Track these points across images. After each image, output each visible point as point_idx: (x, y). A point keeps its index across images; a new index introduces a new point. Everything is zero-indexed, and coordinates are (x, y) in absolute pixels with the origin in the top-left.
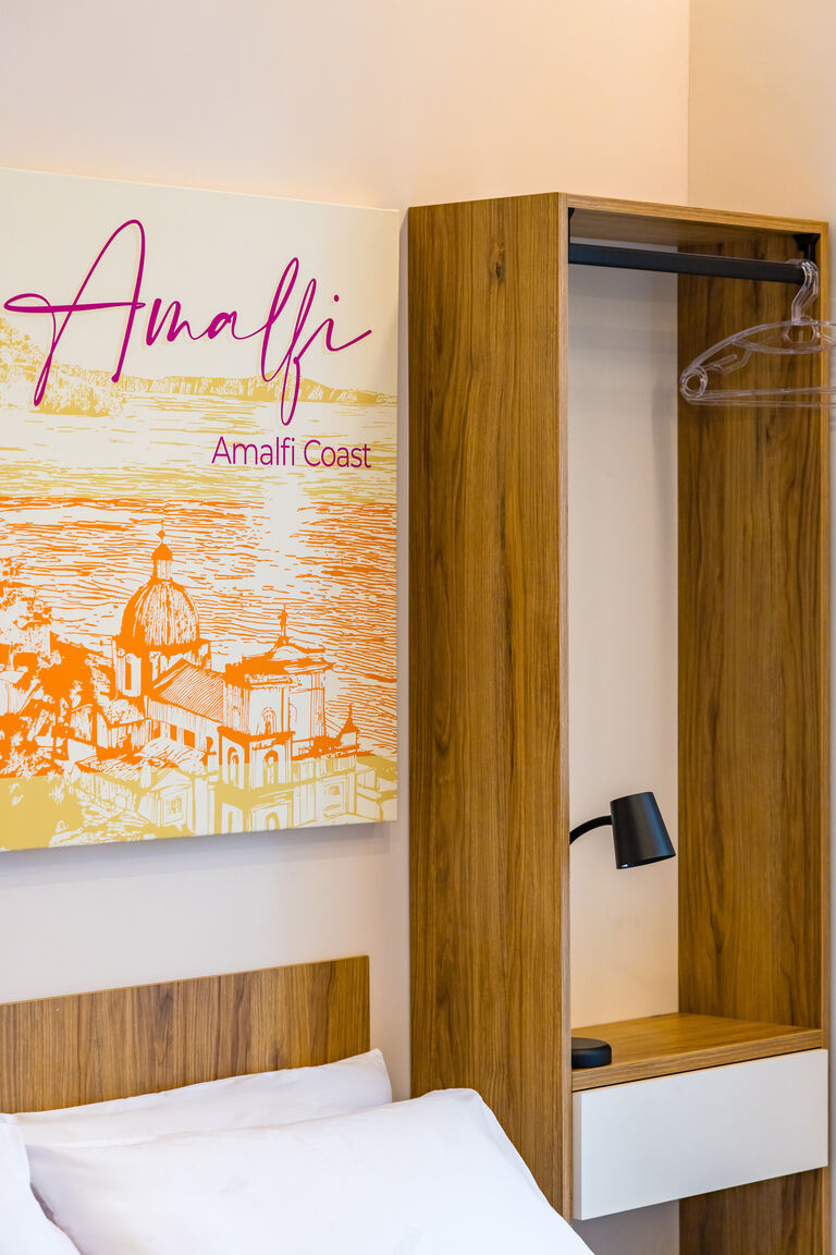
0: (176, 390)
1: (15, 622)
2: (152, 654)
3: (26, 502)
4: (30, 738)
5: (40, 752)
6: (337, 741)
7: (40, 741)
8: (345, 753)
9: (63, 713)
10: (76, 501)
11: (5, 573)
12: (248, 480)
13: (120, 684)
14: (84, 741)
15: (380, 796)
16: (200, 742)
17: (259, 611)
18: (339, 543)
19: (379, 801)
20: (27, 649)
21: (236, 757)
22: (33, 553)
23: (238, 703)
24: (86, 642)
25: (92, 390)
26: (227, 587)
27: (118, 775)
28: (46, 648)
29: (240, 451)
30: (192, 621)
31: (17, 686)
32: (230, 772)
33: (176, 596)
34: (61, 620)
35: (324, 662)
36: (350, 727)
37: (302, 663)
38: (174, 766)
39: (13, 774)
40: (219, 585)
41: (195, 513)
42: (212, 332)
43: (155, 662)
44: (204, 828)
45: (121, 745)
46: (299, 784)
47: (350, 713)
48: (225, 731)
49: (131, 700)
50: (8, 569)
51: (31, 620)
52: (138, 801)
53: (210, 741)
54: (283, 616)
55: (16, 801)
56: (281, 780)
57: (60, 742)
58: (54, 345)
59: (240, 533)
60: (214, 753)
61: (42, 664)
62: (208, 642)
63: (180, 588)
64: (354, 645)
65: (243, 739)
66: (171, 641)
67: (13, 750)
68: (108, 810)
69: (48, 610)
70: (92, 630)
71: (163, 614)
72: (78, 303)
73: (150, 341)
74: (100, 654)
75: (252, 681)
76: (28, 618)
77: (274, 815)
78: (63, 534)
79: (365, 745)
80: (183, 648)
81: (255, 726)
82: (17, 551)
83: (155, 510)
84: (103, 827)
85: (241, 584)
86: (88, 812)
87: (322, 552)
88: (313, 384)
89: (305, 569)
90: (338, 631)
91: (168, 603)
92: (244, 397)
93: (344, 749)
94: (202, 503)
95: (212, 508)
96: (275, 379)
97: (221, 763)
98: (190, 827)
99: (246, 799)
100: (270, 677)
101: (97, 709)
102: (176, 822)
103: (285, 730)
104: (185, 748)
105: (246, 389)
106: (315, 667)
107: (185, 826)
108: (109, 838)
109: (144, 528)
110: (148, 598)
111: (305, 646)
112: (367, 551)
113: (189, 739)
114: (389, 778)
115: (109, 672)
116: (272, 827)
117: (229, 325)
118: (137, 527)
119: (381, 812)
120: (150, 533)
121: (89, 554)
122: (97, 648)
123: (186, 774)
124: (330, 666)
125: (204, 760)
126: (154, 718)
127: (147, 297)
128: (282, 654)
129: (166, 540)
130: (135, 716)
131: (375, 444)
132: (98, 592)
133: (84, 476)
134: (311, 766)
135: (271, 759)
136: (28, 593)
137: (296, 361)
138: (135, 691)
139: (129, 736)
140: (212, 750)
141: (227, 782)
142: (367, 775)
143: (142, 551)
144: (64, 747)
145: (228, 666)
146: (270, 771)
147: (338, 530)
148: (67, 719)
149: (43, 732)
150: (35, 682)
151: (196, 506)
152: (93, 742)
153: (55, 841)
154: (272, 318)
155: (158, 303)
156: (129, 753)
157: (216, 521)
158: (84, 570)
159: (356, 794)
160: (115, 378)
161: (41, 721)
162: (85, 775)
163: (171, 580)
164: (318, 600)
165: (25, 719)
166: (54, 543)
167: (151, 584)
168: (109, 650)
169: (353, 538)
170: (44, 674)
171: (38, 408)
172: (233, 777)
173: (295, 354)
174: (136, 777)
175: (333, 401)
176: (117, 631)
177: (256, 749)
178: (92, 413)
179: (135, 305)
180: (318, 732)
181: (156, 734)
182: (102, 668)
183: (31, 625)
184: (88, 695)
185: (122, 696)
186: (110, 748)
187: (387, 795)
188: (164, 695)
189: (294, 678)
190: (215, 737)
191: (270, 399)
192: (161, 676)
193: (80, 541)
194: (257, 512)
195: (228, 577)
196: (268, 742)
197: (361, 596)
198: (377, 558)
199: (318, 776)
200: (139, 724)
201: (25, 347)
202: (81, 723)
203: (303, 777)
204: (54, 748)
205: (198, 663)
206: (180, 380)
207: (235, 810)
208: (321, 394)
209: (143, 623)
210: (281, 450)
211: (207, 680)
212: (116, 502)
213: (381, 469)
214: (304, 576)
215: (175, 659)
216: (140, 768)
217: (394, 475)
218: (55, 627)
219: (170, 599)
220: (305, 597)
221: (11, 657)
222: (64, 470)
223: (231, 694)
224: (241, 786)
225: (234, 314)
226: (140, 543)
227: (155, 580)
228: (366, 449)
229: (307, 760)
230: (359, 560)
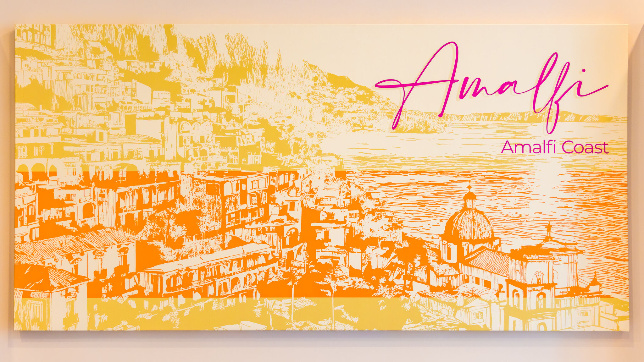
0: (478, 120)
1: (382, 227)
2: (464, 243)
3: (388, 173)
4: (390, 280)
5: (396, 287)
6: (587, 289)
7: (396, 281)
8: (592, 295)
9: (410, 269)
10: (417, 173)
11: (376, 205)
12: (524, 161)
13: (444, 256)
14: (422, 283)
15: (616, 318)
16: (494, 286)
17: (533, 224)
18: (586, 191)
19: (616, 321)
20: (389, 239)
21: (518, 295)
22: (392, 196)
23: (519, 268)
24: (424, 237)
25: (426, 122)
26: (512, 212)
27: (443, 299)
28: (400, 239)
29: (519, 148)
30: (489, 228)
31: (383, 256)
32: (513, 301)
33: (479, 217)
34: (409, 227)
35: (576, 250)
36: (595, 282)
37: (560, 250)
38: (477, 296)
39: (381, 296)
40: (506, 212)
41: (490, 177)
42: (501, 91)
43: (465, 248)
44: (496, 326)
45: (445, 286)
46: (561, 309)
47: (595, 276)
48: (510, 282)
49: (451, 265)
50: (377, 203)
51: (391, 226)
52: (455, 312)
53: (501, 286)
54: (549, 227)
55: (382, 308)
56: (548, 306)
57: (408, 282)
58: (404, 102)
59: (520, 187)
60: (504, 292)
61: (397, 246)
62: (500, 238)
63: (482, 213)
64: (597, 242)
65: (523, 286)
66: (476, 237)
67: (381, 285)
68: (437, 315)
69: (401, 222)
70: (426, 231)
71: (470, 225)
72: (418, 82)
73: (462, 97)
74: (432, 243)
75: (528, 258)
76: (389, 226)
77: (544, 324)
78: (409, 188)
79: (605, 292)
80: (484, 241)
81: (530, 279)
82: (383, 195)
83: (465, 176)
84: (434, 323)
85: (520, 211)
86: (425, 315)
87: (575, 196)
88: (568, 113)
89: (564, 204)
90: (587, 235)
91: (474, 220)
92: (522, 121)
93: (591, 294)
94: (495, 172)
95: (501, 175)
96: (543, 112)
97: (508, 296)
98: (488, 326)
99: (525, 315)
100: (540, 256)
101: (429, 268)
102: (480, 323)
103: (551, 282)
104: (485, 289)
105: (523, 118)
106: (571, 252)
107: (485, 326)
108: (438, 328)
109: (459, 185)
110: (461, 217)
111: (564, 242)
112: (607, 195)
113: (488, 284)
114: (624, 309)
115: (438, 252)
116: (542, 328)
117: (512, 88)
118: (454, 184)
119: (618, 327)
120: (463, 187)
121: (424, 196)
122: (430, 240)
123: (486, 301)
124: (581, 252)
125: (497, 295)
126: (465, 273)
127: (460, 77)
128: (547, 245)
129: (472, 190)
130: (453, 272)
131: (612, 142)
132: (430, 214)
133: (422, 161)
134: (568, 301)
135: (541, 297)
136: (389, 214)
137: (557, 102)
138: (454, 260)
139: (450, 282)
140: (502, 290)
141: (512, 306)
142: (607, 307)
143: (457, 195)
144: (411, 285)
145: (512, 250)
146: (541, 302)
147: (585, 184)
148: (412, 272)
149: (398, 277)
150: (393, 255)
151: (491, 174)
152: (428, 283)
153: (405, 328)
154: (540, 82)
155: (466, 79)
156: (450, 289)
157: (504, 181)
158: (422, 204)
159: (600, 316)
160: (441, 115)
161: (396, 273)
162: (423, 299)
163: (475, 209)
164: (573, 219)
165: (388, 271)
166: (404, 192)
167: (463, 211)
168: (437, 241)
169: (596, 189)
170: (398, 251)
171: (395, 130)
172: (516, 303)
173: (556, 98)
174: (454, 301)
175: (582, 121)
176: (442, 232)
177: (531, 291)
178: (426, 132)
179: (452, 81)
180: (573, 284)
181: (467, 281)
182: (433, 249)
183: (391, 229)
184: (425, 261)
185: (444, 263)
186: (438, 287)
187: (622, 318)
188: (471, 263)
189: (556, 257)
190: (504, 284)
191: (539, 121)
192: (469, 254)
193: (419, 190)
194: (530, 176)
195: (512, 208)
196: (539, 288)
197: (603, 218)
198: (613, 199)
199: (573, 305)
200: (456, 276)
201: (387, 103)
202: (421, 274)
203: (563, 306)
204: (405, 285)
205: (493, 248)
206: (481, 114)
207: (517, 320)
208: (574, 118)
209: (458, 228)
210: (546, 146)
211: (499, 257)
212: (441, 173)
213: (616, 154)
214: (562, 207)
215: (478, 246)
216: (456, 297)
217: (626, 157)
218: (405, 230)
219: (475, 218)
220: (563, 218)
221: (379, 243)
222: (410, 159)
223: (514, 264)
224: (521, 308)
225: (515, 82)
226: (456, 192)
227: (465, 209)
228: (605, 144)
229: (565, 298)
230: (601, 200)
